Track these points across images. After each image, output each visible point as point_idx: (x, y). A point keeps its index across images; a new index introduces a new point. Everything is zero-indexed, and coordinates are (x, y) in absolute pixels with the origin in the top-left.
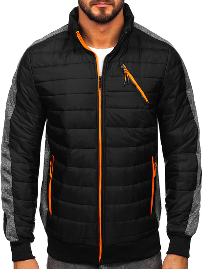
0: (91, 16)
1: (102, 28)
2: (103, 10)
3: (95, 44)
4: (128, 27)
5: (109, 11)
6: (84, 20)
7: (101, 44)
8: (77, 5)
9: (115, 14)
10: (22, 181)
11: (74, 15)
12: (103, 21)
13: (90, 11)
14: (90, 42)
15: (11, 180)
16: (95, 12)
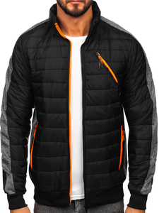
0: (67, 11)
1: (75, 20)
2: (76, 6)
3: (70, 33)
4: (96, 20)
5: (81, 7)
6: (61, 15)
7: (75, 33)
8: (56, 2)
9: (86, 10)
10: (18, 144)
11: (54, 10)
12: (76, 15)
13: (66, 7)
14: (66, 31)
15: (9, 144)
16: (70, 7)
